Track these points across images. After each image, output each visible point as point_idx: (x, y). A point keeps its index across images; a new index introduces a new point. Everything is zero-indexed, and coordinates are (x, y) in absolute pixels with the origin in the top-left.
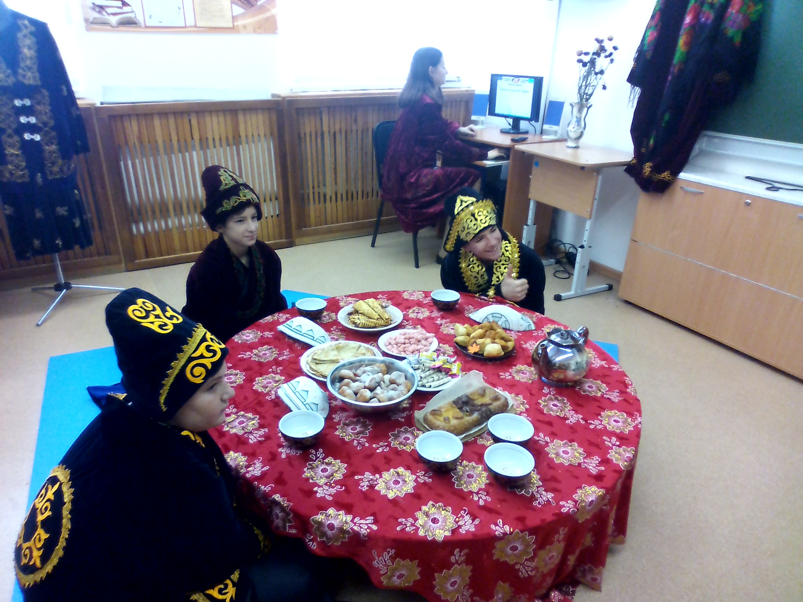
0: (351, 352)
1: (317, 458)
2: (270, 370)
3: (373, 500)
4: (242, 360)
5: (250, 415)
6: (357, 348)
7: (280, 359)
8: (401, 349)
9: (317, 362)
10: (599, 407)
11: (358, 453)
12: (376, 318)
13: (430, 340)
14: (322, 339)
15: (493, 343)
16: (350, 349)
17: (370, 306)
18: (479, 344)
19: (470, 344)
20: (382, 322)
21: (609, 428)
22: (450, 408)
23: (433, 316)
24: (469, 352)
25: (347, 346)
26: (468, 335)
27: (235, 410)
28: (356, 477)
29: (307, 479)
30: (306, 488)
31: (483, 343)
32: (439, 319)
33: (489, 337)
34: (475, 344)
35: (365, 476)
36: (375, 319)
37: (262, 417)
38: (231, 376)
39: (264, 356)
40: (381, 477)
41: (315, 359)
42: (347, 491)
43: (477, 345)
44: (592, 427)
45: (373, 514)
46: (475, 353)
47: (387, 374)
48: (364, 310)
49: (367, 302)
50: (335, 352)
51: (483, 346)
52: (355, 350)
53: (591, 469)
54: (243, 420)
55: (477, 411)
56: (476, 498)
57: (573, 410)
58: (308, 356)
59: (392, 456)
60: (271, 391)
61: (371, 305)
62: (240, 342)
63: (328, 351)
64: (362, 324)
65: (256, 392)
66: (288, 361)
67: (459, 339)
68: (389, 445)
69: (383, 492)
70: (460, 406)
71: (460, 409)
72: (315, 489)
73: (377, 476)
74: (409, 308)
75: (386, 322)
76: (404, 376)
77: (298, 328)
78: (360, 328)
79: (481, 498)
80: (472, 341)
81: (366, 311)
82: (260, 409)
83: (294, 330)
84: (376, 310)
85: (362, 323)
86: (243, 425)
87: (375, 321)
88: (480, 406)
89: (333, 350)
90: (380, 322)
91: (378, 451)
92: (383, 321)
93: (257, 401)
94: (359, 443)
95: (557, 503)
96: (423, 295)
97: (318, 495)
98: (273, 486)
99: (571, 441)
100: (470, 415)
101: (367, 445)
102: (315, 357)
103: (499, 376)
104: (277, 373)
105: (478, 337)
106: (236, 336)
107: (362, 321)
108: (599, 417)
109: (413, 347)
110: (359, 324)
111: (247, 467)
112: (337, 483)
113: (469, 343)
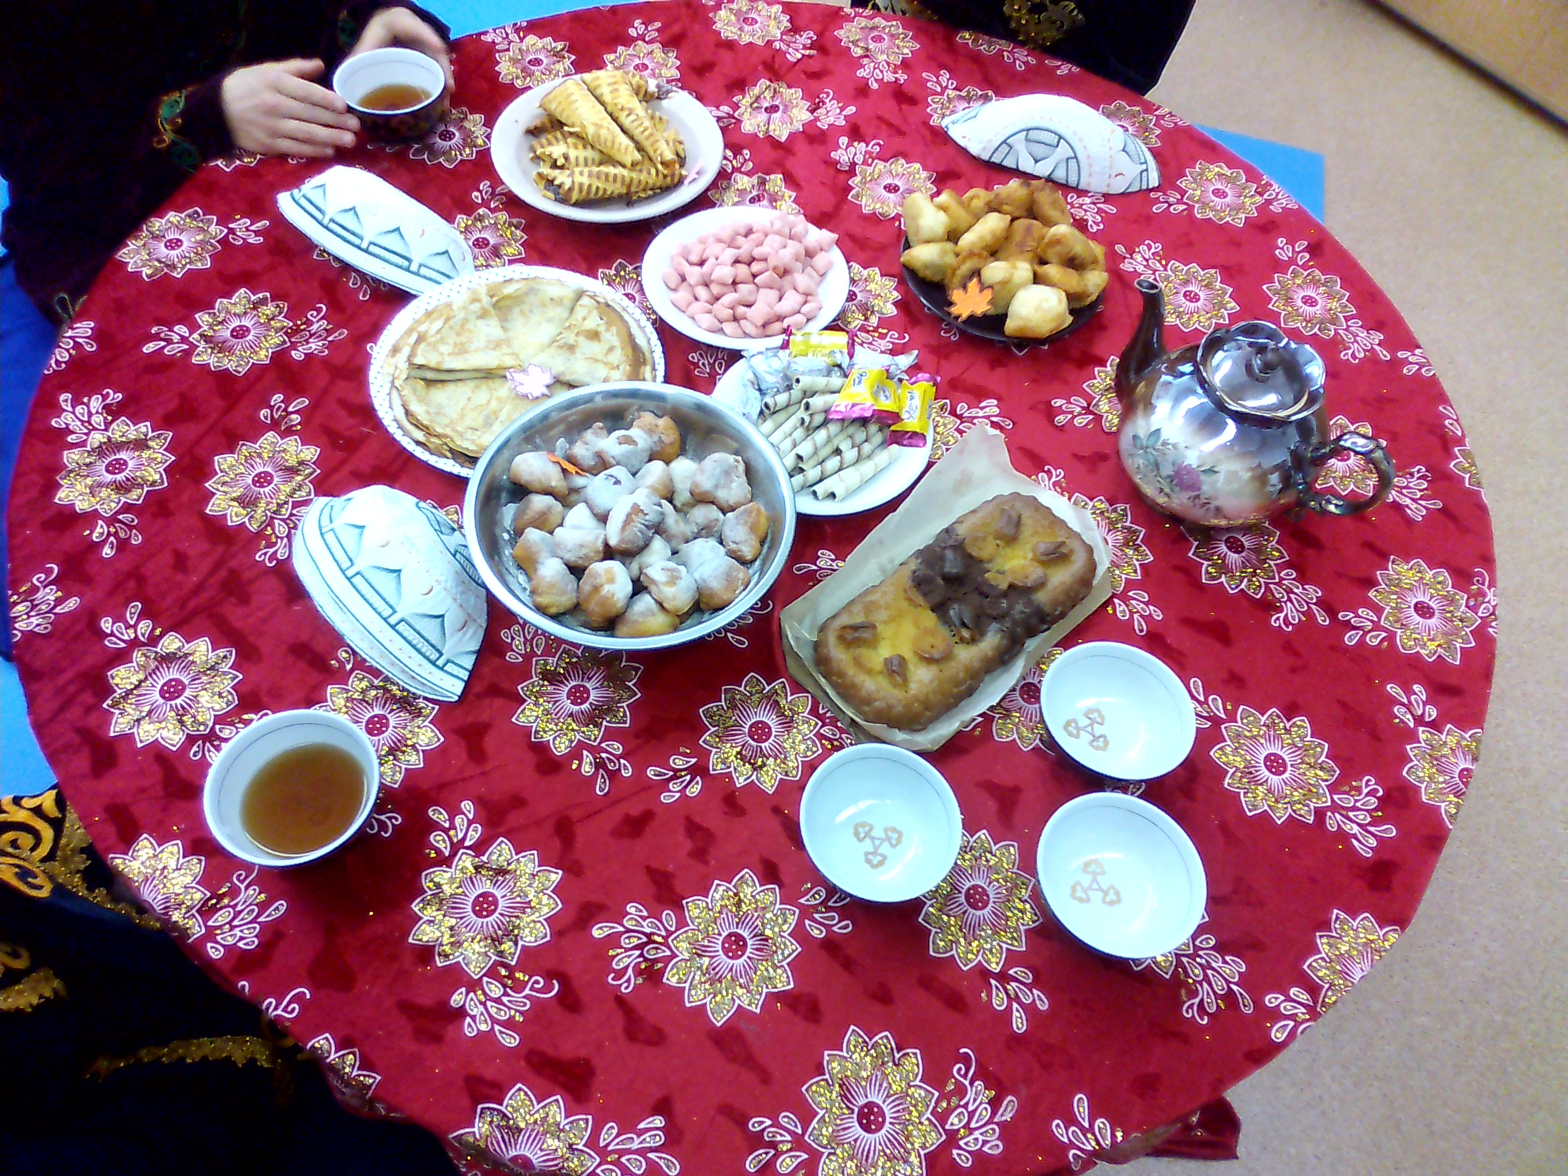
0: (550, 320)
1: (456, 847)
2: (264, 413)
3: (657, 1038)
4: (160, 364)
5: (201, 649)
6: (567, 303)
7: (297, 355)
8: (722, 308)
9: (430, 375)
10: (1370, 546)
11: (597, 809)
12: (628, 163)
13: (820, 260)
14: (441, 263)
15: (1037, 279)
16: (543, 305)
17: (602, 103)
18: (991, 287)
19: (956, 280)
20: (649, 176)
21: (1405, 643)
22: (905, 604)
23: (823, 125)
24: (954, 310)
25: (531, 289)
26: (953, 236)
27: (145, 627)
28: (597, 933)
29: (426, 952)
30: (426, 999)
31: (1005, 283)
32: (844, 140)
33: (1021, 250)
34: (975, 280)
35: (628, 924)
36: (624, 166)
37: (246, 657)
38: (123, 455)
39: (238, 344)
40: (682, 923)
41: (421, 367)
42: (569, 1000)
43: (983, 287)
44: (1351, 639)
45: (662, 1107)
46: (972, 320)
47: (682, 451)
48: (583, 126)
49: (592, 86)
50: (490, 328)
51: (1004, 293)
52: (561, 312)
53: (1355, 836)
54: (177, 676)
55: (995, 618)
56: (999, 1001)
57: (1289, 565)
58: (395, 350)
59: (714, 819)
60: (271, 524)
61: (607, 98)
62: (146, 271)
63: (465, 320)
64: (581, 190)
65: (216, 528)
66: (325, 362)
67: (922, 255)
68: (700, 770)
69: (694, 998)
70: (937, 598)
71: (939, 608)
72: (457, 999)
73: (669, 917)
74: (740, 85)
75: (665, 177)
76: (741, 467)
77: (348, 220)
78: (578, 204)
79: (1017, 999)
80: (966, 268)
81: (591, 131)
82: (235, 615)
83: (332, 226)
84: (626, 122)
85: (581, 185)
86: (179, 701)
87: (625, 172)
88: (1005, 594)
89: (483, 315)
90: (643, 177)
91: (666, 798)
92: (653, 171)
93: (223, 573)
94: (599, 765)
95: (1258, 1004)
96: (785, 22)
97: (469, 1029)
98: (308, 996)
99: (1290, 712)
100: (973, 641)
101: (627, 773)
102: (419, 360)
103: (1051, 413)
104: (288, 432)
105: (986, 247)
106: (132, 245)
107: (578, 179)
108: (1372, 594)
109: (765, 303)
110: (571, 189)
111: (206, 911)
112: (531, 958)
113: (953, 274)
